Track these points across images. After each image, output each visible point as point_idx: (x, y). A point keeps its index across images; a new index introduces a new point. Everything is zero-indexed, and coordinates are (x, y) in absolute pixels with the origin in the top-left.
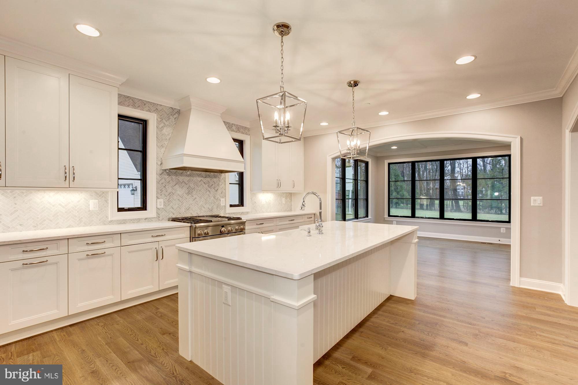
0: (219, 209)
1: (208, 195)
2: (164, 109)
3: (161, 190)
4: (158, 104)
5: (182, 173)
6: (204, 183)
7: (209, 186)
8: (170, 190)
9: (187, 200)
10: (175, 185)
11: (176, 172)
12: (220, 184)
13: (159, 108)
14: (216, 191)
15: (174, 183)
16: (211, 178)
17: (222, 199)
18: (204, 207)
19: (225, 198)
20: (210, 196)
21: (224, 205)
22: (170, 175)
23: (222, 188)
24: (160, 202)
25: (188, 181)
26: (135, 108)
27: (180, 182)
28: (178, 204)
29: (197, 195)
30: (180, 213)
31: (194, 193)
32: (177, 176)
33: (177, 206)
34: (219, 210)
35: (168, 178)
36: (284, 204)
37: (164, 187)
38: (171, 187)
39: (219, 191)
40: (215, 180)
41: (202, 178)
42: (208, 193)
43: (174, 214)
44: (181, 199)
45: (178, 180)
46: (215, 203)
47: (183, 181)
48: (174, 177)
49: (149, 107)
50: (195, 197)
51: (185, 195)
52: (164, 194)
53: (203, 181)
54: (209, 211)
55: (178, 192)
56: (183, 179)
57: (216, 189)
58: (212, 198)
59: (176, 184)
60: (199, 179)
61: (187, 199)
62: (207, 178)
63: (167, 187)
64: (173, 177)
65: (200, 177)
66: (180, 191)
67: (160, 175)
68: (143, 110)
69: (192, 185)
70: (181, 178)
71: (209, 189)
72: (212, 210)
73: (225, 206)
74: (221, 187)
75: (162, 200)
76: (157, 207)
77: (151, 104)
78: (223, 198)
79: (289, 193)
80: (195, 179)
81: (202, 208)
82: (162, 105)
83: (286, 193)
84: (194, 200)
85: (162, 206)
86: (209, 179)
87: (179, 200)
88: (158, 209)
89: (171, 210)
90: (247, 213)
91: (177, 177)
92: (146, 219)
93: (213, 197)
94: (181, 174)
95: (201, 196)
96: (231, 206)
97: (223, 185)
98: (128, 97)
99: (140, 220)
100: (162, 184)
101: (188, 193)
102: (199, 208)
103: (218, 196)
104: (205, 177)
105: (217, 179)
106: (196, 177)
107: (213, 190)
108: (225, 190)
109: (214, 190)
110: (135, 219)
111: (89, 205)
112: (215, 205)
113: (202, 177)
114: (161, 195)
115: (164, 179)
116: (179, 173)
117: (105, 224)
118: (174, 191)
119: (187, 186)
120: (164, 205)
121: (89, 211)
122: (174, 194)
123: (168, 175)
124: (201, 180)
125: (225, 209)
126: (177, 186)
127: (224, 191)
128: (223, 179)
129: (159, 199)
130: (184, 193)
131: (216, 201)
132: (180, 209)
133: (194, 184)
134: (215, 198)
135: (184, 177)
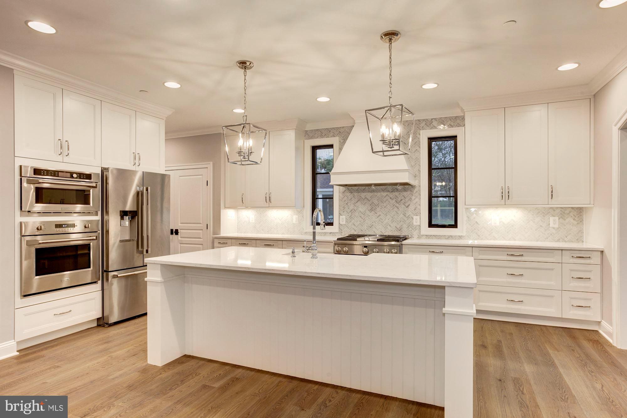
0: (411, 229)
1: (396, 211)
2: (346, 130)
3: (343, 208)
4: (340, 127)
5: (364, 190)
6: (391, 198)
7: (397, 202)
8: (352, 207)
9: (369, 217)
10: (357, 202)
11: (358, 188)
12: (413, 199)
13: (342, 130)
14: (407, 207)
15: (356, 200)
16: (399, 192)
17: (415, 217)
18: (390, 226)
19: (420, 216)
20: (397, 213)
21: (419, 224)
22: (352, 193)
23: (416, 203)
24: (343, 219)
25: (370, 197)
26: (322, 138)
27: (362, 198)
28: (360, 221)
29: (382, 212)
30: (362, 231)
31: (378, 209)
32: (359, 193)
33: (359, 222)
34: (411, 230)
35: (350, 195)
36: (554, 228)
37: (346, 204)
38: (353, 204)
39: (412, 207)
40: (405, 194)
41: (388, 193)
42: (396, 209)
43: (355, 231)
44: (363, 216)
45: (360, 196)
46: (405, 221)
47: (366, 198)
48: (356, 194)
49: (333, 132)
50: (378, 214)
51: (368, 212)
52: (346, 211)
53: (388, 196)
54: (397, 231)
55: (360, 209)
56: (365, 196)
57: (407, 205)
58: (402, 215)
59: (358, 201)
60: (384, 194)
61: (369, 216)
62: (394, 192)
63: (349, 204)
64: (354, 193)
65: (385, 192)
66: (362, 208)
67: (343, 193)
68: (329, 137)
69: (376, 202)
70: (363, 195)
71: (397, 205)
72: (401, 229)
73: (420, 226)
74: (414, 202)
75: (344, 217)
76: (339, 223)
77: (335, 130)
78: (417, 215)
79: (572, 208)
80: (379, 194)
81: (387, 226)
82: (344, 127)
83: (561, 208)
84: (378, 217)
85: (344, 223)
86: (397, 194)
87: (361, 217)
88: (341, 225)
89: (353, 227)
90: (460, 237)
91: (359, 194)
92: (331, 233)
93: (403, 214)
94: (364, 191)
95: (387, 213)
96: (431, 226)
97: (417, 200)
98: (317, 130)
99: (326, 234)
100: (345, 201)
101: (371, 210)
102: (383, 226)
103: (410, 213)
104: (392, 192)
105: (409, 193)
106: (380, 192)
107: (403, 206)
108: (420, 205)
109: (404, 206)
110: (323, 232)
111: (293, 219)
112: (405, 224)
113: (388, 191)
114: (344, 212)
115: (347, 197)
116: (361, 190)
117: (302, 235)
118: (355, 208)
119: (370, 203)
120: (346, 222)
121: (293, 224)
122: (355, 211)
123: (350, 193)
124: (387, 195)
125: (421, 229)
126: (359, 203)
127: (419, 207)
128: (417, 192)
129: (342, 215)
130: (366, 210)
131: (406, 219)
132: (362, 226)
133: (377, 200)
134: (405, 216)
135: (366, 193)
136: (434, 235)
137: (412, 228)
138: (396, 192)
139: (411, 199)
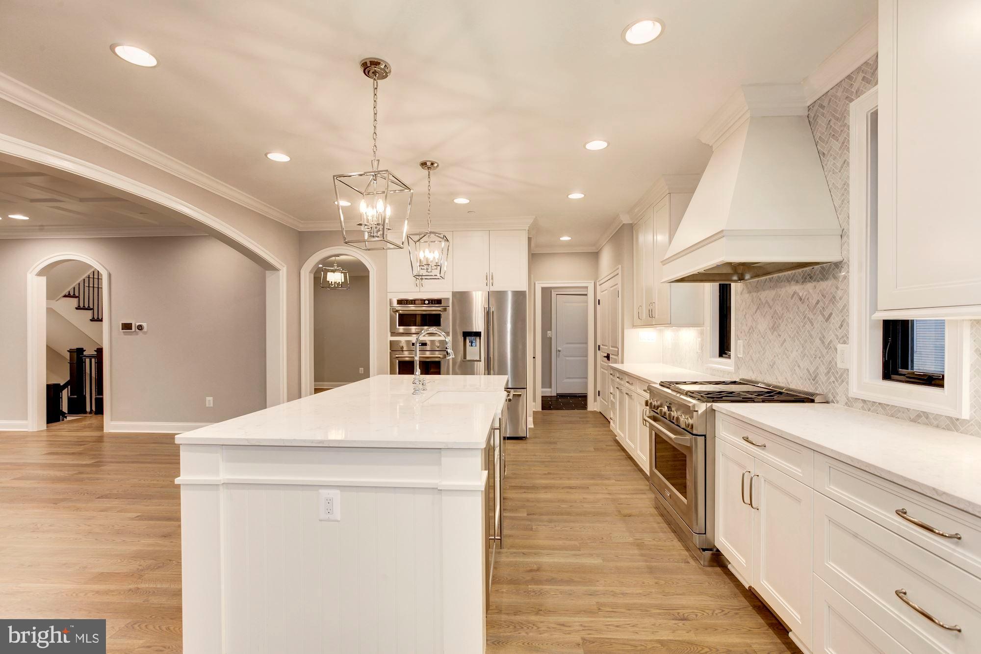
0: (833, 379)
1: (809, 332)
3: (740, 324)
6: (801, 299)
7: (810, 308)
8: (750, 322)
9: (771, 345)
10: (756, 312)
12: (838, 298)
14: (827, 320)
15: (755, 308)
17: (839, 347)
18: (799, 366)
20: (811, 336)
21: (847, 367)
22: (750, 293)
23: (843, 307)
24: (739, 347)
28: (759, 353)
29: (788, 333)
30: (761, 374)
31: (783, 327)
33: (758, 356)
34: (834, 382)
35: (747, 298)
37: (744, 316)
38: (752, 316)
39: (835, 320)
41: (797, 287)
42: (808, 326)
44: (762, 341)
45: (759, 299)
46: (823, 356)
47: (766, 302)
50: (783, 338)
51: (769, 333)
52: (743, 331)
53: (797, 294)
54: (809, 380)
55: (760, 327)
56: (765, 297)
57: (826, 314)
58: (818, 342)
60: (791, 290)
61: (771, 341)
63: (747, 316)
64: (753, 294)
65: (792, 285)
69: (779, 309)
71: (811, 316)
72: (816, 377)
73: (849, 371)
75: (741, 343)
76: (736, 355)
78: (843, 343)
80: (783, 291)
81: (795, 368)
84: (782, 345)
85: (741, 355)
86: (810, 287)
87: (760, 342)
88: (738, 358)
89: (752, 363)
91: (758, 294)
93: (820, 339)
94: (763, 287)
95: (795, 335)
97: (843, 299)
100: (742, 310)
101: (773, 329)
102: (790, 367)
103: (832, 337)
104: (802, 283)
105: (829, 282)
106: (784, 287)
107: (820, 318)
109: (822, 319)
112: (824, 364)
113: (797, 283)
114: (741, 333)
115: (744, 301)
116: (760, 285)
118: (754, 325)
119: (772, 312)
120: (743, 352)
122: (754, 331)
123: (747, 292)
124: (795, 292)
125: (849, 380)
126: (758, 314)
127: (847, 319)
129: (739, 340)
130: (766, 329)
131: (824, 351)
132: (762, 363)
133: (782, 305)
134: (823, 342)
135: (767, 292)
136: (879, 404)
137: (836, 378)
138: (810, 282)
139: (834, 297)
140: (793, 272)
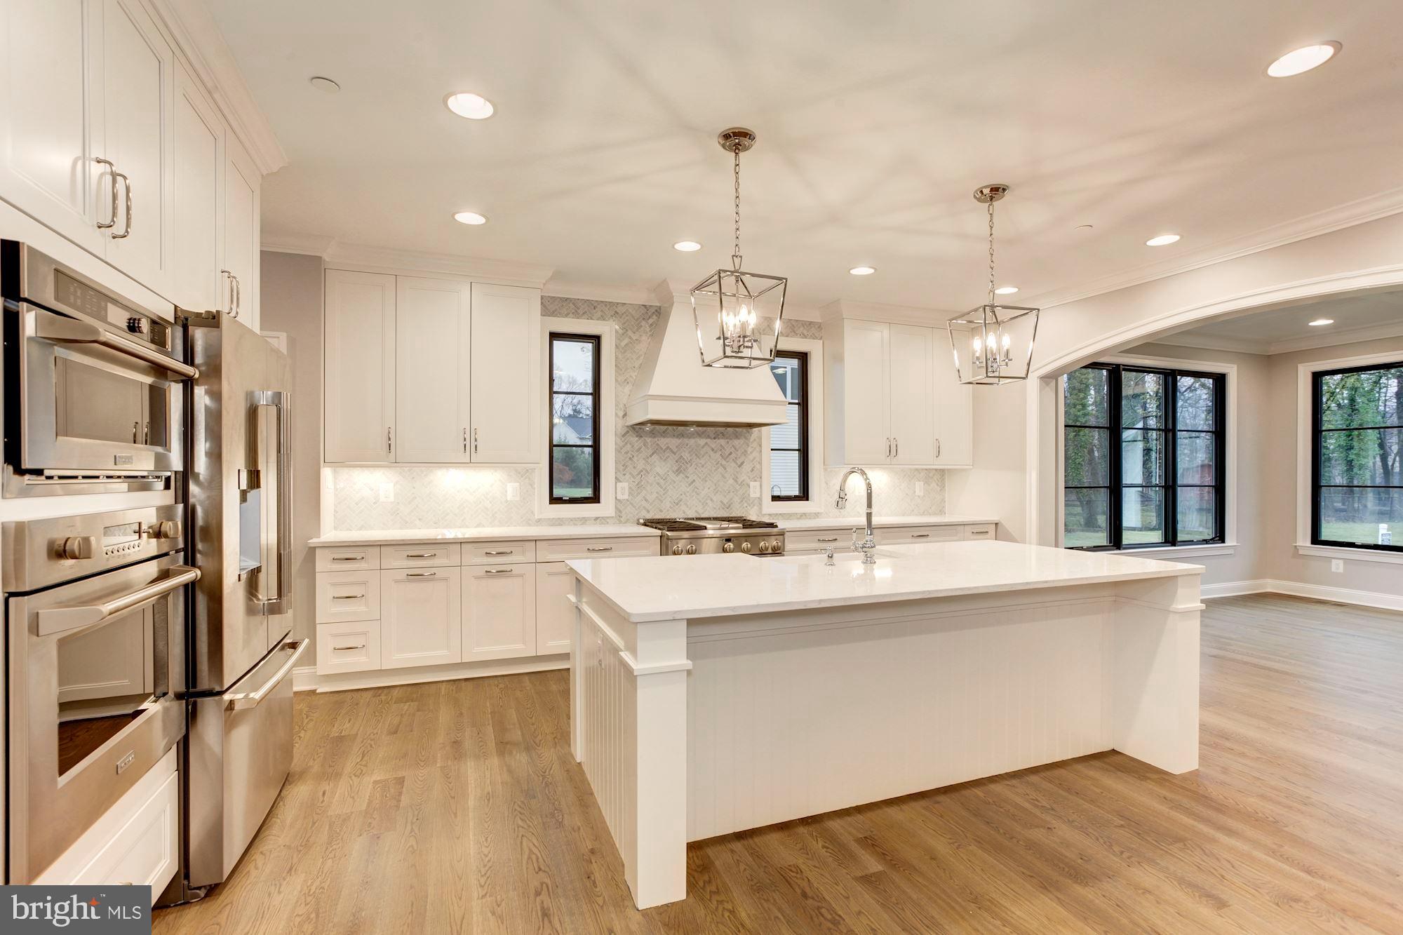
0: (746, 505)
1: (721, 473)
2: (630, 310)
3: (623, 466)
4: (618, 304)
5: (664, 432)
6: (713, 450)
7: (722, 457)
8: (641, 465)
9: (674, 485)
10: (651, 456)
11: (654, 429)
12: (748, 452)
13: (621, 309)
14: (739, 466)
15: (650, 452)
16: (727, 438)
17: (752, 484)
18: (711, 500)
19: (761, 482)
20: (723, 476)
21: (759, 496)
22: (641, 437)
23: (754, 458)
24: (623, 489)
25: (677, 447)
26: (578, 318)
27: (662, 449)
28: (657, 493)
29: (697, 475)
30: (661, 511)
31: (691, 470)
32: (655, 437)
33: (655, 495)
34: (746, 507)
35: (637, 441)
36: (919, 496)
37: (630, 458)
38: (644, 459)
39: (747, 467)
40: (736, 442)
41: (708, 440)
42: (721, 470)
43: (648, 512)
44: (662, 482)
45: (658, 445)
46: (737, 491)
47: (668, 447)
48: (649, 440)
49: (602, 311)
50: (690, 479)
51: (672, 476)
52: (630, 473)
53: (709, 446)
54: (723, 508)
55: (658, 469)
56: (667, 444)
57: (739, 462)
58: (731, 481)
59: (653, 454)
60: (702, 442)
61: (675, 482)
62: (719, 439)
63: (635, 459)
64: (646, 439)
65: (702, 438)
66: (661, 467)
67: (623, 436)
68: (592, 319)
69: (686, 455)
70: (663, 442)
71: (724, 462)
72: (729, 505)
73: (760, 499)
74: (751, 457)
75: (626, 485)
76: (616, 498)
77: (606, 305)
78: (755, 481)
79: (936, 470)
80: (692, 441)
81: (708, 502)
82: (625, 304)
83: (926, 469)
84: (690, 485)
85: (626, 497)
86: (722, 442)
87: (658, 484)
88: (619, 500)
89: (644, 503)
90: (817, 515)
91: (656, 440)
92: (596, 519)
93: (733, 479)
94: (664, 434)
95: (706, 477)
96: (776, 498)
97: (755, 454)
98: (567, 299)
99: (586, 520)
100: (627, 453)
101: (678, 471)
102: (700, 501)
103: (745, 477)
104: (715, 438)
105: (742, 441)
106: (694, 438)
107: (733, 464)
108: (760, 463)
109: (735, 465)
110: (578, 518)
111: (506, 492)
112: (737, 496)
113: (709, 437)
114: (624, 475)
115: (630, 444)
116: (659, 432)
117: (530, 525)
118: (648, 468)
119: (676, 457)
120: (630, 494)
121: (507, 501)
122: (649, 473)
123: (637, 436)
124: (706, 443)
125: (761, 504)
126: (655, 457)
127: (758, 466)
128: (755, 440)
129: (620, 482)
130: (668, 471)
131: (738, 487)
132: (662, 502)
133: (690, 452)
134: (736, 481)
135: (669, 439)
136: (780, 514)
137: (748, 504)
138: (722, 438)
139: (746, 451)
140: (705, 428)
